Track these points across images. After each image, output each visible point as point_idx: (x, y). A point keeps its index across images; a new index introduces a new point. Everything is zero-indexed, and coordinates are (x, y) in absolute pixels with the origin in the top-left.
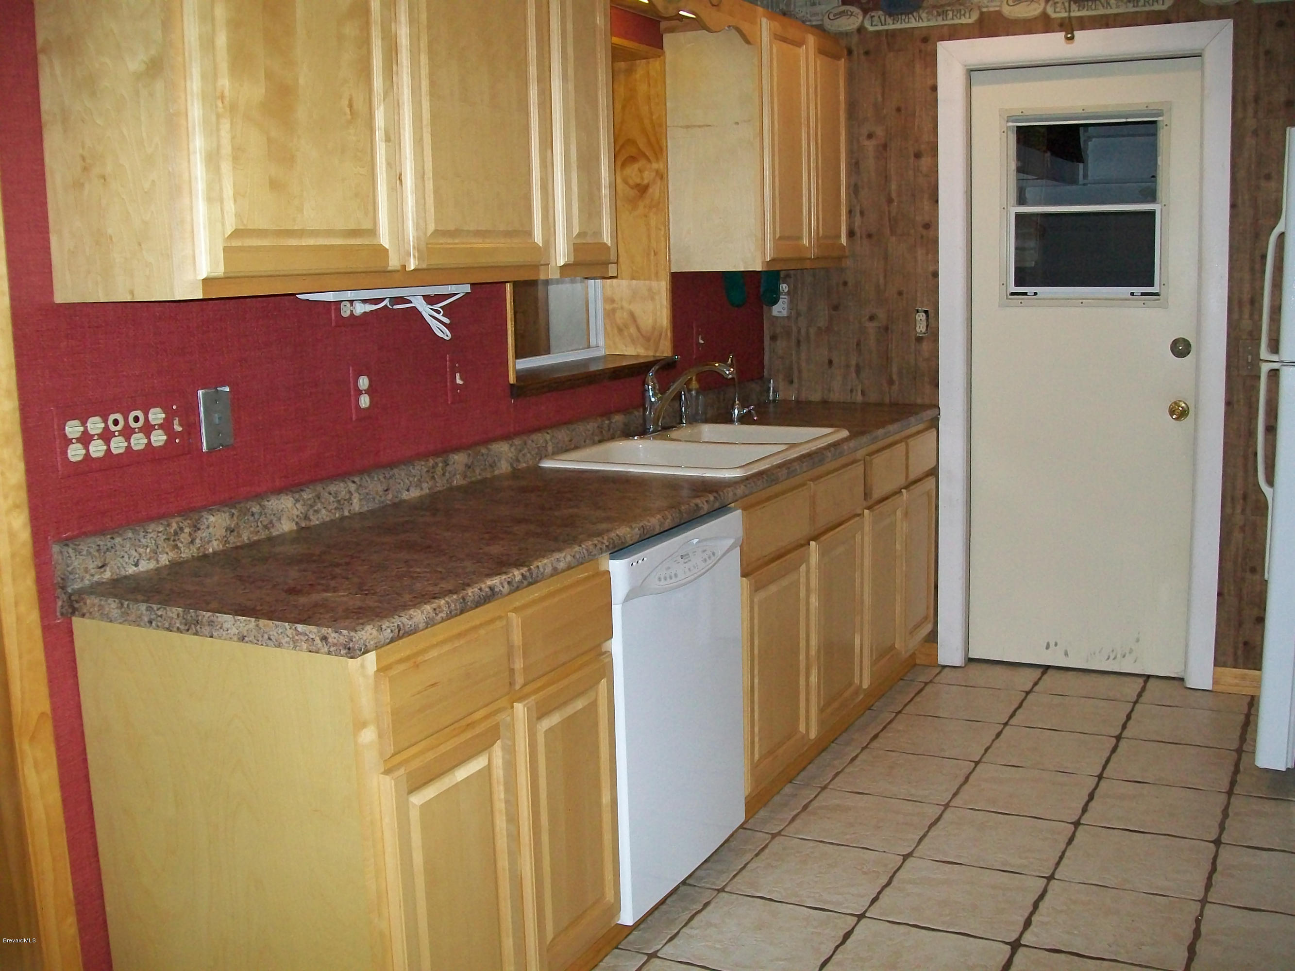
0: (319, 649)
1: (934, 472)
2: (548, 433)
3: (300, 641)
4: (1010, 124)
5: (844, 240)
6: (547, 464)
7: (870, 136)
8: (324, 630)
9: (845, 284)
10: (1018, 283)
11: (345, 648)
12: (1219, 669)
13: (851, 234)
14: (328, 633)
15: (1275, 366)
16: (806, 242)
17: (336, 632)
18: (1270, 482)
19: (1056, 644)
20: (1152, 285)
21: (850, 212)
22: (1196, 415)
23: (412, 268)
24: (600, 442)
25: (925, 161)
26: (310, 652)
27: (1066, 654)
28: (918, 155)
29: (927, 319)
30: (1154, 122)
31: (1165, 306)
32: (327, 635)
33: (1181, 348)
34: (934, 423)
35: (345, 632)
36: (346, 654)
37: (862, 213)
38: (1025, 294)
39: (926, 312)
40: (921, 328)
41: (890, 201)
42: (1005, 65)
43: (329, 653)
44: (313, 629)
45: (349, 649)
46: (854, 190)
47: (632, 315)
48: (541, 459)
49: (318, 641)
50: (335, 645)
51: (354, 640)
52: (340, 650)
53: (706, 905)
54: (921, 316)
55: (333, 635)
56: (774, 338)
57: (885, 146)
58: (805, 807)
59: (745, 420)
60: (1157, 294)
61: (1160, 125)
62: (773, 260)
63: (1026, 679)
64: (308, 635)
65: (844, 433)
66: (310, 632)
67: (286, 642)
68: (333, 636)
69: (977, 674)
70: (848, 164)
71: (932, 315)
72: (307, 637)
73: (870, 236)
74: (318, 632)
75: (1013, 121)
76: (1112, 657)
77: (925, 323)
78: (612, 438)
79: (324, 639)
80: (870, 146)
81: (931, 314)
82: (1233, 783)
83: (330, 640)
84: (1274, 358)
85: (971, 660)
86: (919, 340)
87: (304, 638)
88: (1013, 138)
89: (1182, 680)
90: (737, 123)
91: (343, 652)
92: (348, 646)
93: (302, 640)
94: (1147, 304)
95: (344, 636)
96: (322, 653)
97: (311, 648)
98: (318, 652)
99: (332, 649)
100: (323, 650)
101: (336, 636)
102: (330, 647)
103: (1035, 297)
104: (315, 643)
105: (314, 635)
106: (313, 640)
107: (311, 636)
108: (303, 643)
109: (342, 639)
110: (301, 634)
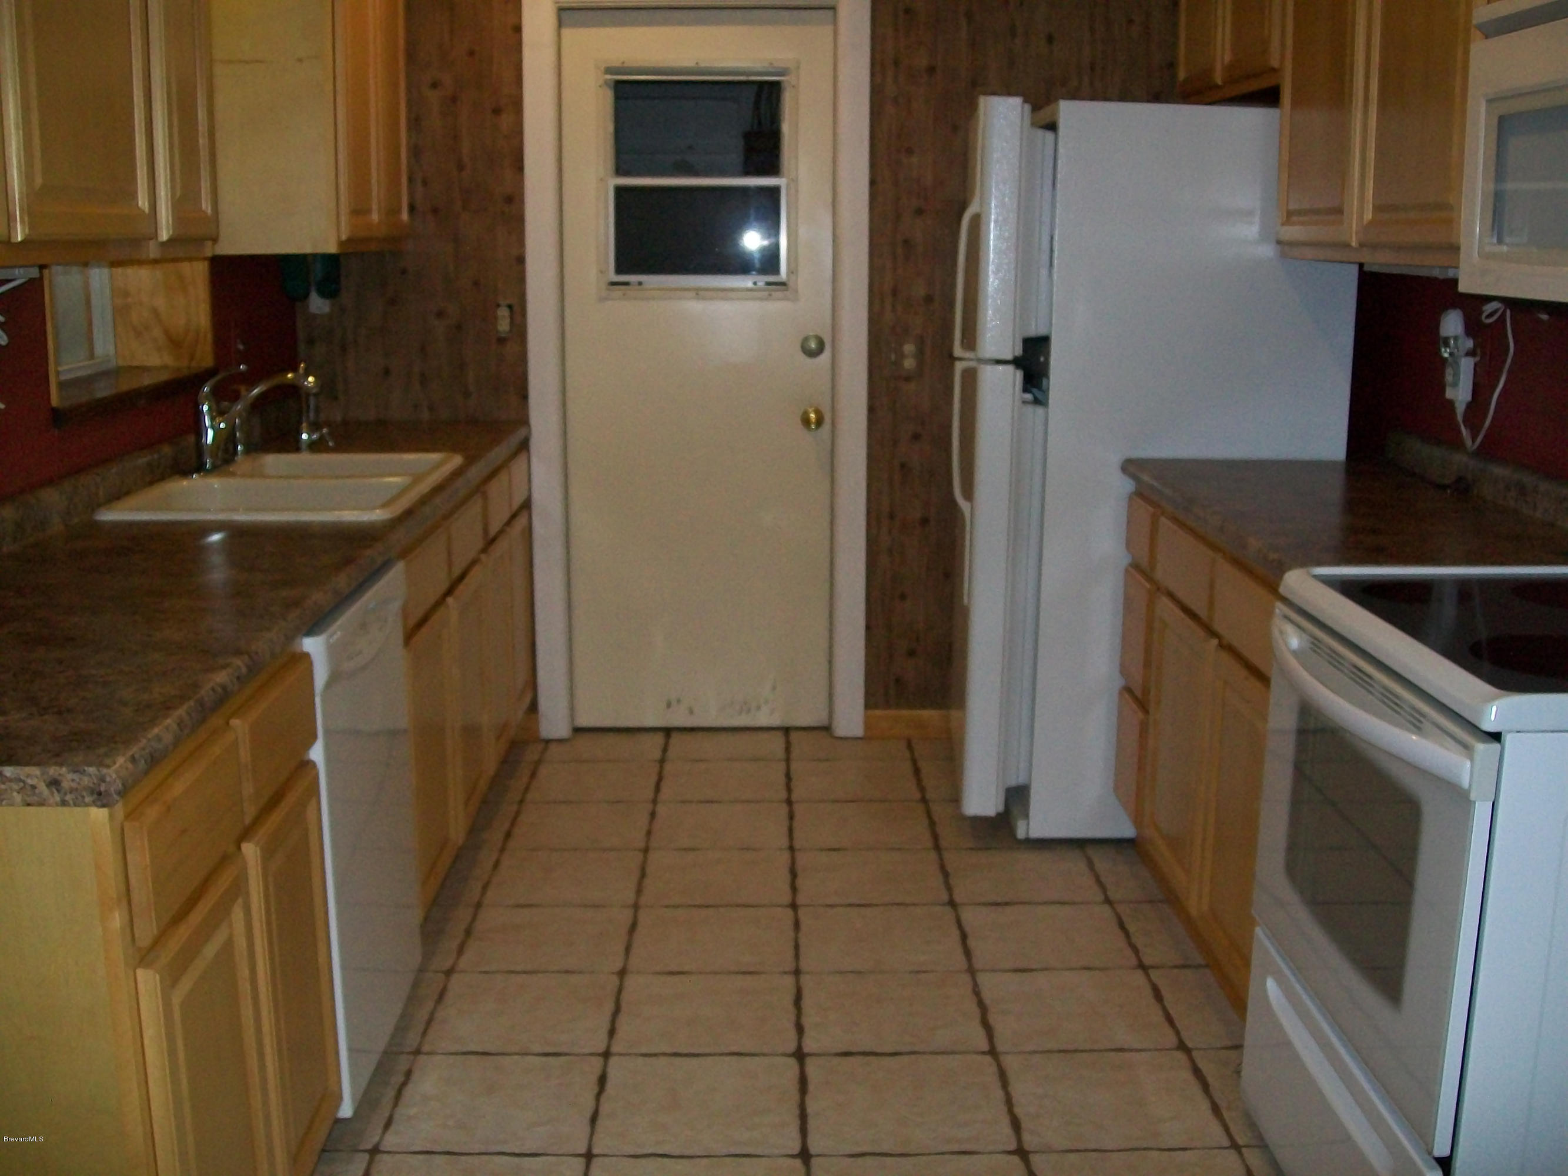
0: (45, 800)
1: (527, 505)
2: (98, 475)
3: (9, 791)
4: (609, 77)
5: (405, 216)
6: (109, 515)
7: (435, 85)
8: (53, 771)
9: (404, 272)
10: (619, 270)
12: (870, 712)
13: (412, 208)
14: (60, 775)
15: (972, 364)
16: (375, 217)
17: (75, 772)
18: (969, 493)
19: (679, 701)
20: (776, 271)
21: (411, 180)
22: (833, 424)
23: (19, 239)
24: (151, 483)
25: (506, 120)
26: (29, 805)
27: (691, 712)
28: (497, 111)
29: (512, 318)
30: (777, 84)
31: (796, 299)
32: (59, 778)
33: (813, 349)
34: (524, 446)
35: (92, 770)
36: (94, 802)
37: (425, 183)
38: (626, 284)
39: (510, 307)
40: (504, 326)
41: (461, 167)
42: (601, 4)
43: (64, 803)
44: (35, 771)
45: (100, 794)
46: (416, 152)
47: (155, 312)
48: (93, 511)
49: (42, 787)
50: (72, 791)
51: (108, 779)
52: (83, 797)
53: (409, 1074)
54: (503, 313)
55: (70, 776)
56: (311, 342)
57: (454, 99)
58: (468, 932)
59: (315, 447)
60: (783, 284)
61: (785, 85)
62: (350, 240)
63: (652, 745)
64: (24, 782)
65: (457, 460)
66: (28, 776)
68: (68, 778)
69: (584, 744)
70: (409, 120)
71: (518, 311)
72: (22, 784)
73: (435, 211)
74: (43, 774)
75: (611, 74)
76: (745, 710)
77: (508, 320)
78: (162, 478)
79: (54, 783)
80: (433, 97)
81: (516, 308)
82: (935, 837)
83: (65, 785)
84: (968, 355)
85: (578, 730)
86: (502, 341)
87: (15, 787)
88: (609, 95)
89: (826, 729)
90: (300, 60)
91: (88, 799)
92: (98, 790)
93: (12, 790)
94: (770, 295)
95: (90, 775)
96: (50, 805)
97: (29, 800)
98: (42, 804)
99: (68, 797)
100: (51, 801)
101: (76, 776)
102: (65, 794)
103: (640, 287)
104: (37, 791)
105: (36, 780)
106: (34, 787)
107: (29, 781)
108: (15, 794)
109: (86, 780)
110: (10, 780)
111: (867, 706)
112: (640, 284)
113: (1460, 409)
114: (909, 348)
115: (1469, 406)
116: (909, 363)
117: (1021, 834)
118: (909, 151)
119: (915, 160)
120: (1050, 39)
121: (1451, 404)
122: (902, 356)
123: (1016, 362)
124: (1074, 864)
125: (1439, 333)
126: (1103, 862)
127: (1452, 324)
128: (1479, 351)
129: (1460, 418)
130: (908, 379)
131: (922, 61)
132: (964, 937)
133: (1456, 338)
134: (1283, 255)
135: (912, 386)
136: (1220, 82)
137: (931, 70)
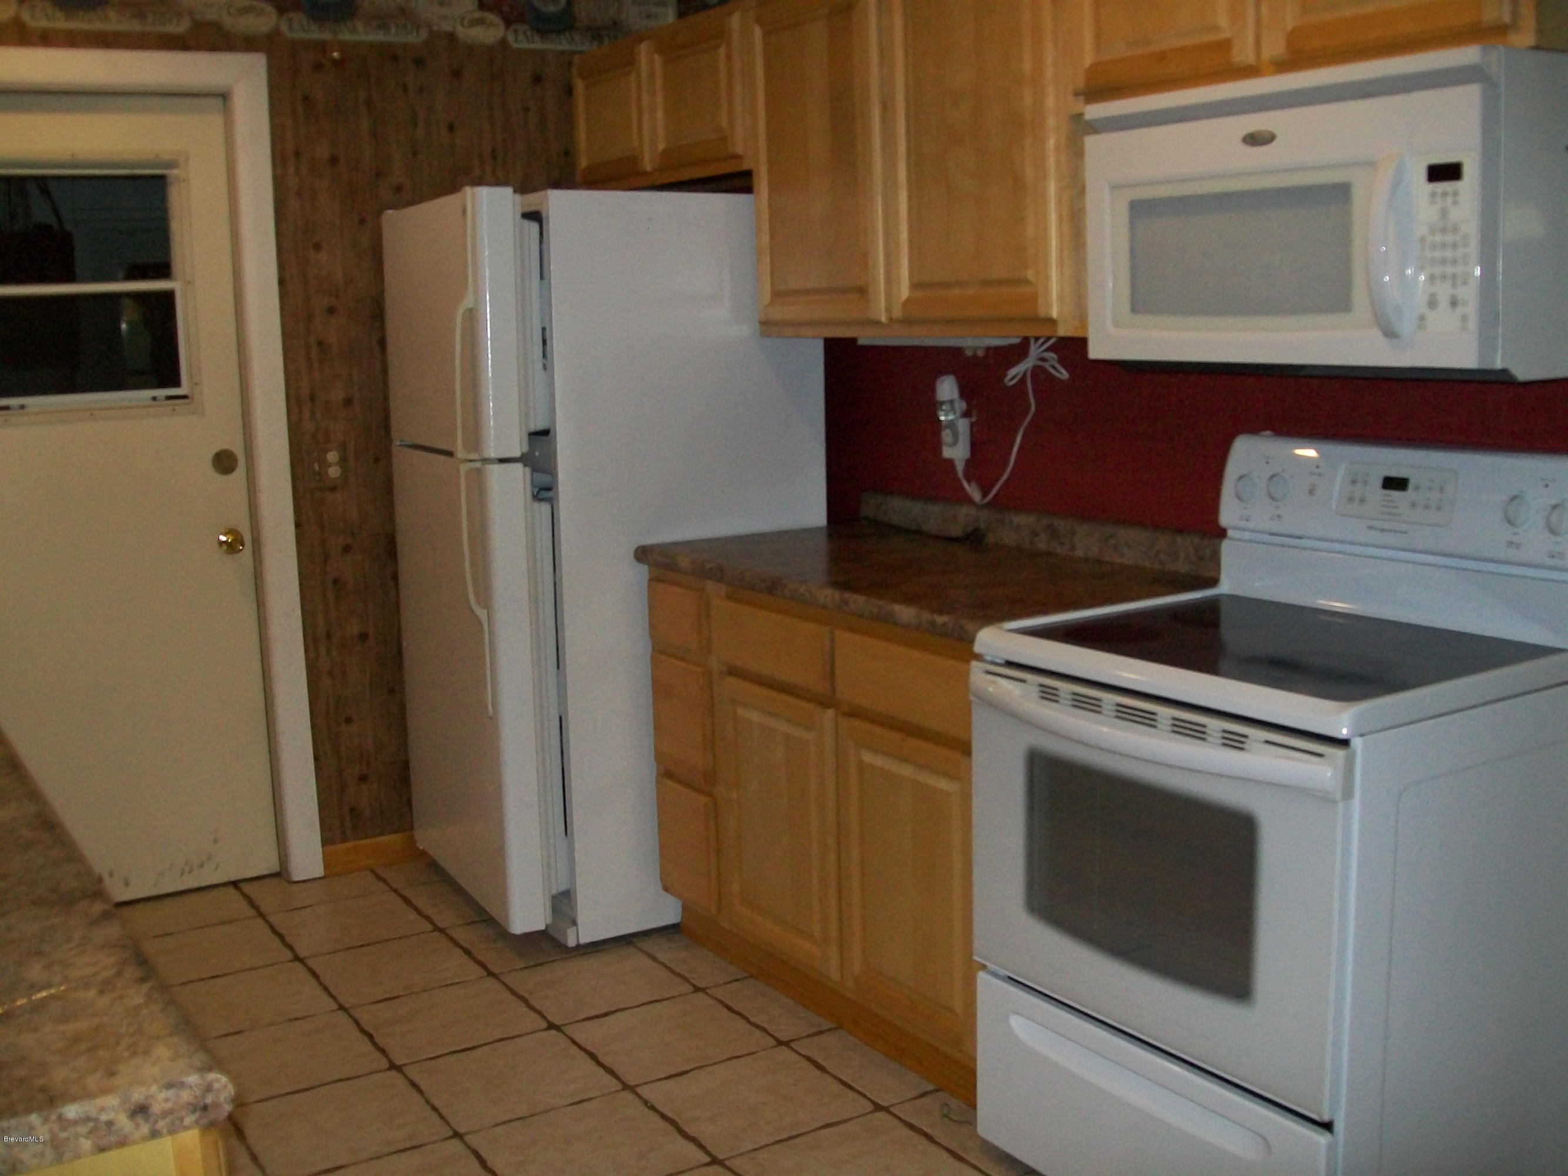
0: (126, 1137)
3: (74, 1139)
8: (137, 1095)
11: (194, 1111)
12: (330, 848)
15: (478, 465)
17: (169, 1087)
19: (111, 874)
20: (177, 383)
22: (255, 546)
26: (103, 1150)
27: (130, 883)
31: (201, 413)
33: (224, 462)
35: (193, 1079)
36: (196, 1121)
43: (155, 1134)
44: (111, 1100)
49: (123, 1120)
50: (165, 1114)
51: (216, 1086)
55: (163, 1095)
60: (186, 397)
61: (170, 179)
64: (95, 1119)
66: (102, 1109)
67: (35, 1156)
68: (160, 1098)
74: (122, 1102)
76: (187, 869)
79: (141, 1110)
82: (481, 964)
83: (156, 1108)
84: (474, 455)
87: (82, 1129)
89: (284, 875)
92: (202, 1104)
93: (77, 1136)
94: (174, 410)
95: (191, 1087)
96: (135, 1143)
97: (103, 1142)
98: (123, 1143)
99: (161, 1124)
100: (137, 1135)
101: (170, 1093)
102: (156, 1122)
103: (21, 411)
104: (114, 1128)
105: (113, 1113)
106: (110, 1124)
107: (104, 1117)
108: (82, 1140)
109: (186, 1096)
110: (75, 1123)
111: (325, 842)
112: (22, 407)
113: (960, 468)
114: (332, 456)
115: (968, 462)
116: (334, 472)
117: (571, 943)
118: (317, 247)
119: (323, 256)
120: (451, 128)
121: (950, 462)
122: (325, 464)
123: (524, 459)
124: (634, 960)
125: (934, 397)
126: (666, 951)
127: (947, 388)
128: (974, 412)
129: (960, 474)
130: (333, 489)
131: (323, 151)
132: (593, 1056)
133: (951, 402)
134: (764, 334)
135: (338, 496)
136: (649, 169)
137: (334, 161)
